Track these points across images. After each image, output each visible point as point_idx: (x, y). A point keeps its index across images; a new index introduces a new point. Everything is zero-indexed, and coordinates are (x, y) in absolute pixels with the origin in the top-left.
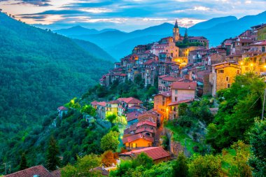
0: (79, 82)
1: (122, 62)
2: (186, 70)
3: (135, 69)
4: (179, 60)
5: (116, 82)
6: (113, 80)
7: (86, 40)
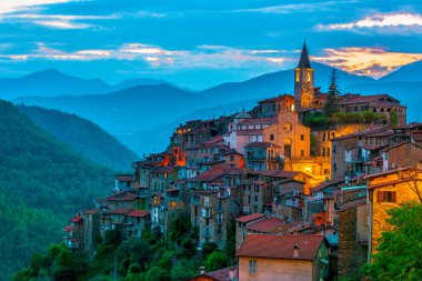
0: (31, 236)
1: (137, 174)
2: (320, 196)
3: (174, 194)
4: (307, 169)
5: (116, 237)
6: (105, 228)
7: (65, 109)
